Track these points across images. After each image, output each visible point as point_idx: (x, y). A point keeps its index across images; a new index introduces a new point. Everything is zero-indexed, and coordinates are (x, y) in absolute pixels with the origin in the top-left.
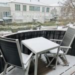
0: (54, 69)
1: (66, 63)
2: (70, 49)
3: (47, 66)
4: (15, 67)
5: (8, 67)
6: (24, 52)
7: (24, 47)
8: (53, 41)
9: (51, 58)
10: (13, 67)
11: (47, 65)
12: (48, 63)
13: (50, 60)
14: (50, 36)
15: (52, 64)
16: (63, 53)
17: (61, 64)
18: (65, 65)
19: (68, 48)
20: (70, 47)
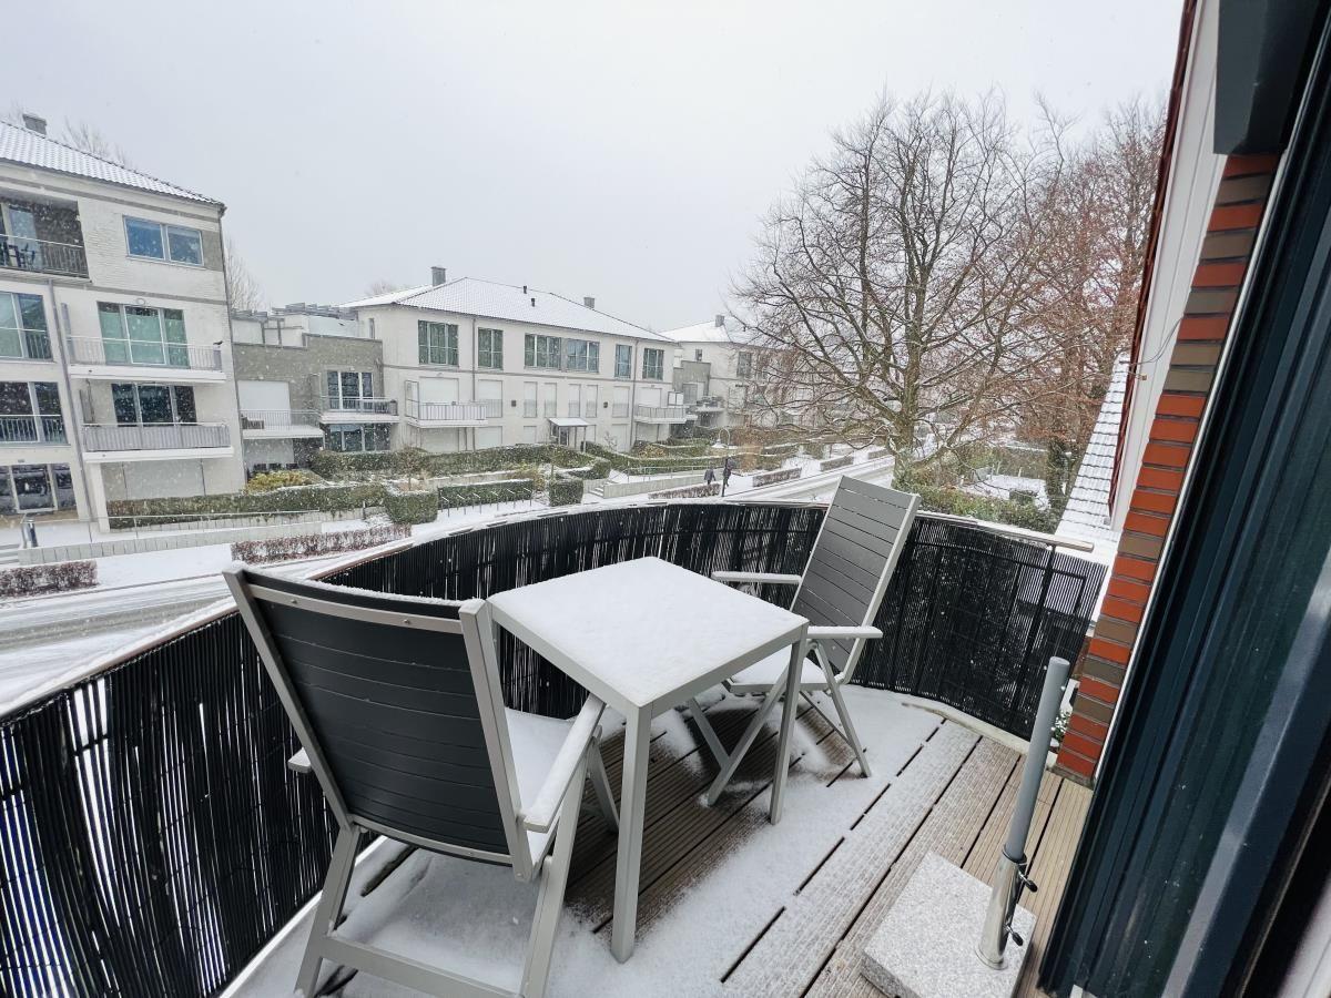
0: (769, 818)
1: (845, 759)
2: (870, 643)
3: (704, 800)
5: (366, 839)
7: (508, 643)
8: (735, 585)
9: (730, 725)
11: (705, 787)
12: (711, 767)
13: (730, 748)
14: (709, 543)
15: (743, 772)
16: (825, 681)
17: (811, 768)
18: (839, 769)
19: (858, 640)
20: (877, 632)
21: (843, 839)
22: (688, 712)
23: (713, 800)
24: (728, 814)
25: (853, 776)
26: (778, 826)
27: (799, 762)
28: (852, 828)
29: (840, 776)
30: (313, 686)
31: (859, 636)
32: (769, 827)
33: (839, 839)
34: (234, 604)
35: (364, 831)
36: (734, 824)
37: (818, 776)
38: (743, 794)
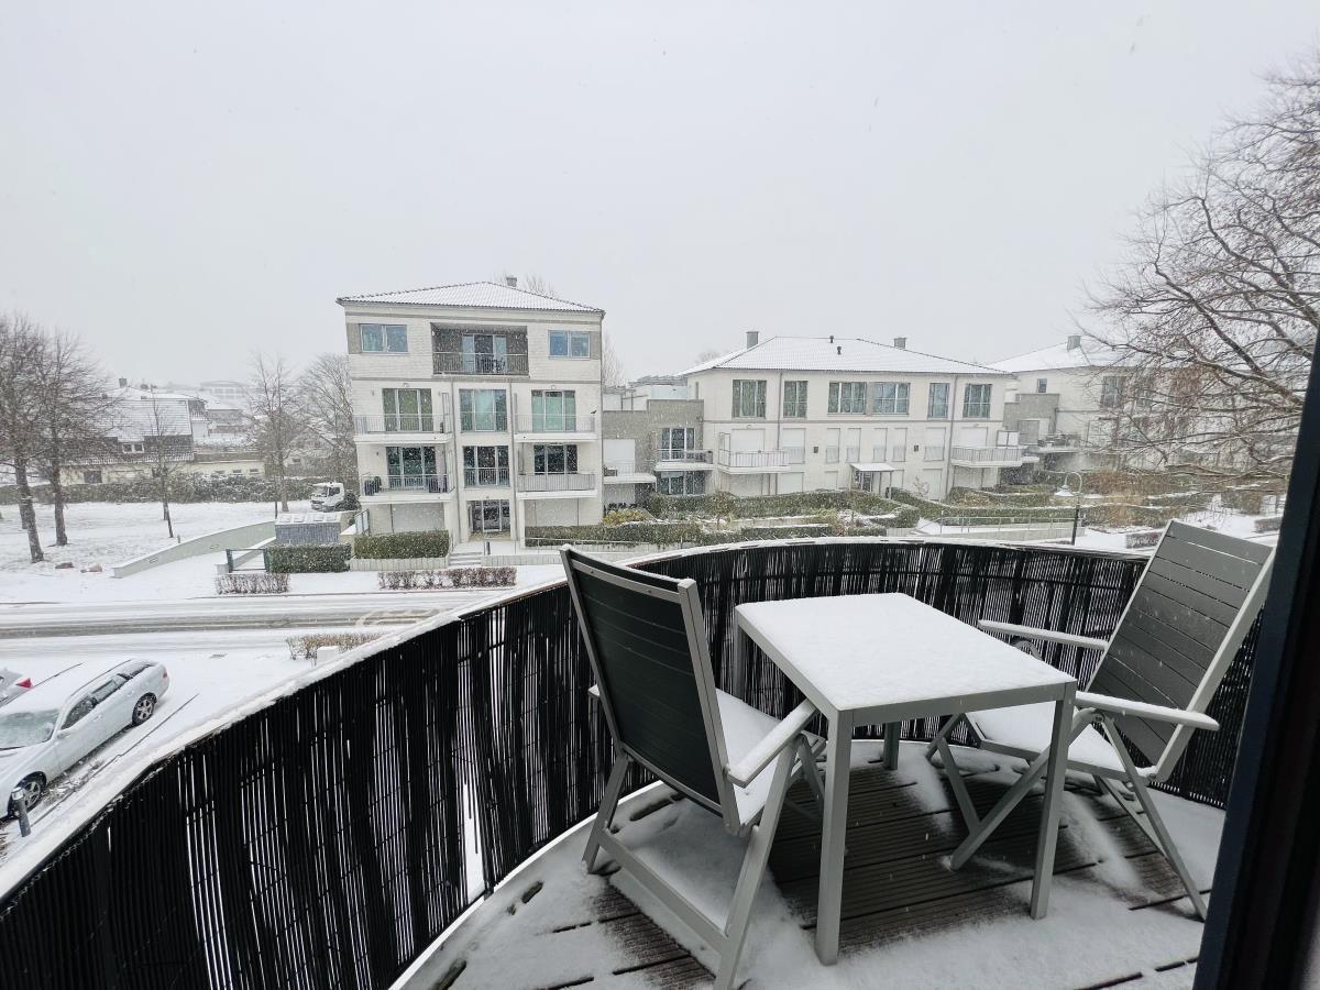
0: (1028, 910)
2: (1199, 733)
3: (947, 862)
4: (679, 797)
6: (750, 696)
10: (669, 791)
11: (949, 850)
12: (961, 830)
16: (1123, 770)
17: (1108, 880)
18: (1158, 897)
19: (1179, 727)
20: (1211, 722)
21: (1139, 976)
22: (945, 771)
23: (959, 865)
24: (974, 887)
25: (1179, 913)
26: (1038, 923)
27: (1092, 868)
28: (1160, 970)
29: (1156, 905)
30: (603, 636)
31: (1180, 721)
32: (1026, 920)
33: (1134, 972)
34: (565, 579)
35: (631, 759)
36: (981, 898)
37: (1118, 893)
38: (999, 873)
